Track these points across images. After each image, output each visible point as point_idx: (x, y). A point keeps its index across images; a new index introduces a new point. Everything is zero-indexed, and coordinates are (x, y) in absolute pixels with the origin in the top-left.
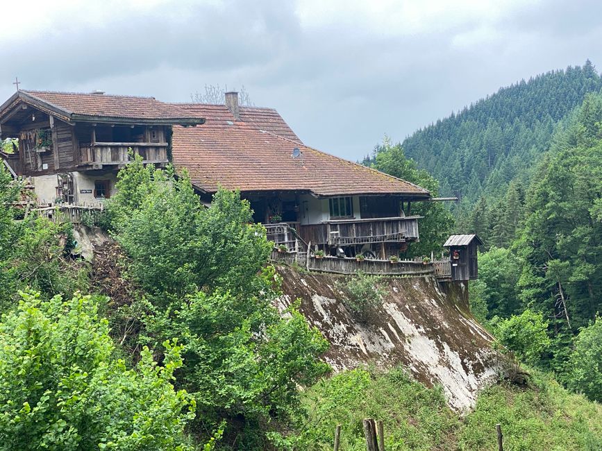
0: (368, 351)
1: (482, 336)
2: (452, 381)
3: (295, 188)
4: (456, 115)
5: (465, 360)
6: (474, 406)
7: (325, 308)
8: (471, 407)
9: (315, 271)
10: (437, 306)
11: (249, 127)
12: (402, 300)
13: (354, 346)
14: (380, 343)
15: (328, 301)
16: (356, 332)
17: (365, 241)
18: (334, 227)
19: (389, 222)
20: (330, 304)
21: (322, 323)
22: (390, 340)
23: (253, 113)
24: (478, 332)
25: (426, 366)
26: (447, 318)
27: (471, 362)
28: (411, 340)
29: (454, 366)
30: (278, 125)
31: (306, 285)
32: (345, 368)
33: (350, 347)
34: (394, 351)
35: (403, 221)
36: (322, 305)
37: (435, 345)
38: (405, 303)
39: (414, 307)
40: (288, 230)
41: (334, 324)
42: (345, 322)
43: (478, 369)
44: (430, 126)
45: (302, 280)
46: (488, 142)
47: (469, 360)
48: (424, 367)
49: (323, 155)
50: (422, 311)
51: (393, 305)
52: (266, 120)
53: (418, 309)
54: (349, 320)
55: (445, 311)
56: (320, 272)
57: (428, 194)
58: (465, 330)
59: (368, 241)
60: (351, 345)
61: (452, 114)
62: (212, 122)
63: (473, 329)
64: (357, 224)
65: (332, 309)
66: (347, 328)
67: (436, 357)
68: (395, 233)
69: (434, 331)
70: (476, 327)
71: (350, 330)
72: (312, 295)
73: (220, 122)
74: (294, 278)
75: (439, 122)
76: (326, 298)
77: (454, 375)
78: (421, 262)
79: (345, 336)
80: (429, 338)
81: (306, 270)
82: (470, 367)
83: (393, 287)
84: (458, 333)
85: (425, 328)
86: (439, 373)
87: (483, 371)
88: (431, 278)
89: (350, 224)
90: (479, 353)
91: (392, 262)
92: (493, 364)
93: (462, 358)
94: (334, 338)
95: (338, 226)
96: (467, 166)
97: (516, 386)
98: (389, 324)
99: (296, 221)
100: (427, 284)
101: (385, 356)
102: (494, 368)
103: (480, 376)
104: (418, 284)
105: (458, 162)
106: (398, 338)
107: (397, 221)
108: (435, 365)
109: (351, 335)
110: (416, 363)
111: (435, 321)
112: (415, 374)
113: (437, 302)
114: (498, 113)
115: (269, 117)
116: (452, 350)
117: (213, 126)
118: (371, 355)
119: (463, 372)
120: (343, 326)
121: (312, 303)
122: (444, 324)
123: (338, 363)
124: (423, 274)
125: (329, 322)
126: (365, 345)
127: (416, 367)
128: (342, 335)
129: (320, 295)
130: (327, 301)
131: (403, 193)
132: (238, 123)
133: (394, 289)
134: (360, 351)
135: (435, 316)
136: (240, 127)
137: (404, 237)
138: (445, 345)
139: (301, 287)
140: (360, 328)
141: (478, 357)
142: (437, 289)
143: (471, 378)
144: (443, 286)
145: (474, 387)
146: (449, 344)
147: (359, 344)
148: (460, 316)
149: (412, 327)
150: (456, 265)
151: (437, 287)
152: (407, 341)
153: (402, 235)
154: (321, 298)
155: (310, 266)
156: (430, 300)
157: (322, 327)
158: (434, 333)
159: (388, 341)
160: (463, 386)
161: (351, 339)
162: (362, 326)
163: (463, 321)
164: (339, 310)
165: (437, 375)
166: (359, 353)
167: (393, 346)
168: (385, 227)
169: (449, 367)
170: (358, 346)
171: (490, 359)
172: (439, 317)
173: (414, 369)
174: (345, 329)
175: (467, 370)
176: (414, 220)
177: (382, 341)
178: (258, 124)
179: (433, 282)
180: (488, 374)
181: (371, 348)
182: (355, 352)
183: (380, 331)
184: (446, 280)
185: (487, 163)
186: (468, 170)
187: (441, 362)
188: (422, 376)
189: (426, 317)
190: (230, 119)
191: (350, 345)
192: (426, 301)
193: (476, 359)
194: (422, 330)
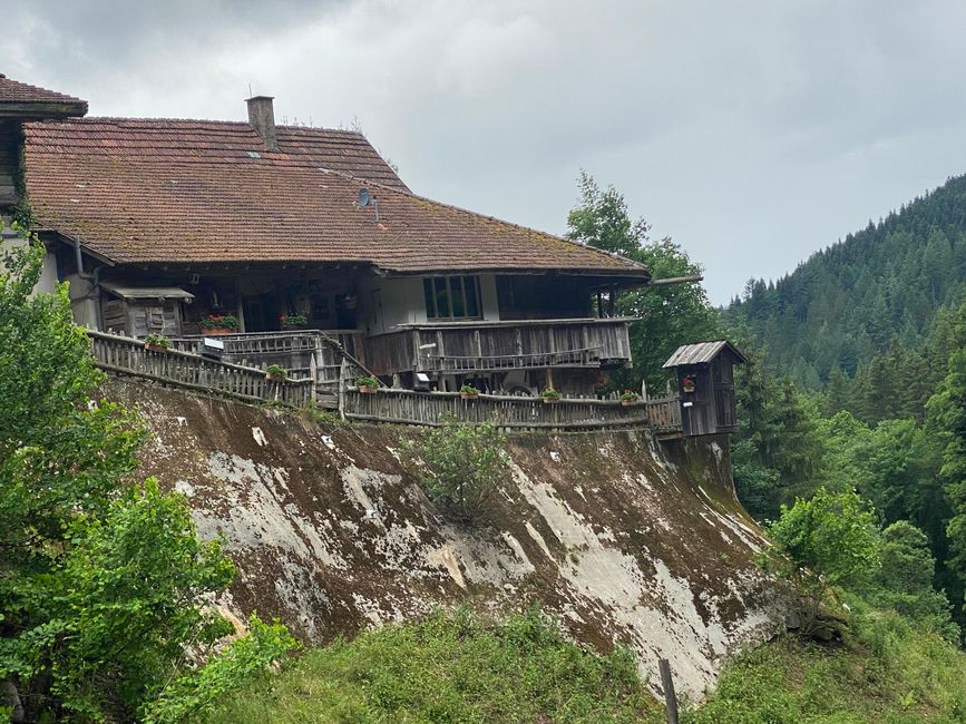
0: (467, 581)
1: (751, 545)
2: (668, 638)
3: (336, 259)
4: (877, 226)
5: (703, 595)
6: (712, 688)
7: (371, 492)
8: (705, 692)
9: (360, 420)
10: (649, 487)
11: (296, 163)
12: (567, 477)
13: (435, 570)
14: (499, 563)
15: (382, 480)
16: (442, 541)
17: (504, 365)
18: (428, 335)
19: (559, 328)
20: (387, 486)
21: (361, 524)
22: (524, 557)
23: (310, 139)
24: (743, 538)
25: (609, 609)
26: (670, 511)
27: (716, 597)
28: (579, 557)
29: (676, 608)
30: (363, 160)
31: (331, 446)
32: (399, 617)
33: (425, 573)
34: (530, 579)
35: (592, 326)
36: (364, 488)
37: (636, 567)
38: (573, 482)
39: (595, 490)
40: (325, 342)
41: (389, 527)
42: (417, 522)
43: (731, 612)
44: (835, 245)
45: (324, 438)
46: (929, 265)
47: (712, 594)
48: (602, 611)
49: (437, 207)
50: (615, 499)
51: (543, 487)
52: (337, 152)
53: (603, 494)
54: (429, 517)
55: (667, 497)
56: (376, 421)
57: (646, 273)
58: (711, 536)
59: (511, 364)
60: (428, 569)
61: (871, 223)
62: (215, 153)
63: (729, 532)
64: (484, 331)
65: (390, 496)
66: (422, 534)
67: (636, 590)
68: (576, 350)
69: (635, 537)
70: (740, 529)
71: (427, 538)
72: (342, 467)
73: (232, 153)
74: (304, 435)
75: (849, 237)
76: (376, 474)
77: (675, 627)
78: (618, 401)
79: (413, 551)
80: (624, 553)
81: (339, 417)
82: (714, 608)
83: (549, 450)
84: (692, 541)
85: (615, 532)
86: (638, 622)
87: (743, 616)
88: (643, 433)
89: (470, 331)
90: (736, 579)
91: (546, 401)
92: (764, 602)
93: (696, 592)
94: (387, 554)
95: (439, 335)
96: (897, 304)
97: (814, 643)
98: (528, 525)
99: (354, 328)
100: (633, 444)
101: (508, 591)
102: (768, 609)
103: (735, 627)
104: (609, 445)
105: (881, 299)
106: (547, 552)
107: (579, 326)
108: (630, 607)
109: (429, 547)
110: (584, 604)
111: (640, 517)
112: (573, 626)
113: (649, 480)
114: (945, 218)
115: (343, 146)
116: (674, 575)
117: (213, 160)
118: (473, 588)
119: (695, 618)
120: (411, 530)
121: (339, 485)
122: (661, 523)
123: (386, 606)
124: (624, 425)
125: (378, 523)
126: (462, 568)
127: (581, 611)
128: (406, 548)
129: (360, 465)
130: (377, 477)
131: (588, 270)
132: (272, 156)
133: (553, 454)
134: (449, 582)
135: (642, 508)
136: (276, 162)
137: (596, 359)
138: (660, 566)
139: (318, 452)
140: (452, 534)
141: (734, 588)
142: (654, 455)
143: (715, 633)
144: (671, 448)
145: (719, 649)
146: (667, 562)
147: (446, 566)
148: (706, 507)
149: (587, 530)
150: (690, 404)
151: (657, 451)
152: (568, 558)
153: (592, 353)
154: (364, 474)
155: (349, 408)
156: (634, 476)
157: (359, 532)
158: (636, 541)
159: (520, 560)
160: (694, 649)
161: (428, 557)
162: (458, 530)
163: (710, 517)
164: (406, 496)
165: (631, 627)
166: (445, 584)
167: (532, 568)
168: (552, 337)
169: (665, 609)
170: (445, 570)
171: (759, 590)
172: (651, 510)
173: (574, 616)
174: (415, 535)
175: (705, 615)
176: (620, 324)
177: (504, 559)
178: (317, 158)
179: (646, 441)
180: (752, 622)
181: (475, 574)
182: (436, 584)
183: (502, 540)
184: (673, 437)
185: (930, 298)
186: (898, 311)
187: (645, 600)
188: (594, 628)
189: (621, 509)
190: (254, 147)
191: (423, 569)
192: (626, 477)
193: (727, 591)
194: (608, 535)
